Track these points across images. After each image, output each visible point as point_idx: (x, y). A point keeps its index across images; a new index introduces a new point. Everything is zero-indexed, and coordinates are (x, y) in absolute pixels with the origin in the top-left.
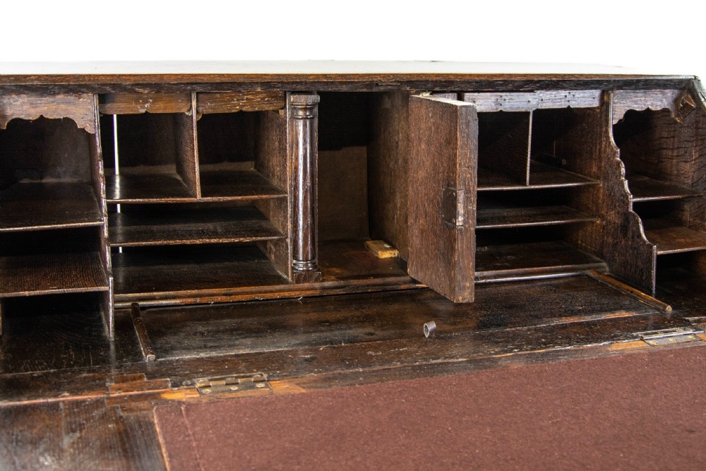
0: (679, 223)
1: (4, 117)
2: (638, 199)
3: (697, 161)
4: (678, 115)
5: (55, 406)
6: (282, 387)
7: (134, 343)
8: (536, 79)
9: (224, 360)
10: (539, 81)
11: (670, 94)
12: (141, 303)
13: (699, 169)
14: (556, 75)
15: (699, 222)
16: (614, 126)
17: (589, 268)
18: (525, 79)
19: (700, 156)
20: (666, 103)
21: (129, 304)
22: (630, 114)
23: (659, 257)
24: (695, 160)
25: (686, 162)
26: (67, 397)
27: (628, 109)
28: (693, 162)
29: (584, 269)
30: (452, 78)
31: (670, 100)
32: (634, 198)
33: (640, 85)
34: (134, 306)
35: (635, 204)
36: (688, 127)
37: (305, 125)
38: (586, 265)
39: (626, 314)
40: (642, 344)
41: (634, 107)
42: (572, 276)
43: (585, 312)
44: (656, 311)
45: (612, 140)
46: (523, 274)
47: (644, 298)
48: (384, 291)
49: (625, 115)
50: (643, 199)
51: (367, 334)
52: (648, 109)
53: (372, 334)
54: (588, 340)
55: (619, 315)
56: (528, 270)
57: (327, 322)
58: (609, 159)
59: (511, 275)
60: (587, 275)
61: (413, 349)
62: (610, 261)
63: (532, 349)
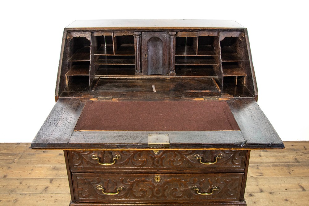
1: (72, 36)
3: (244, 52)
4: (241, 39)
5: (70, 99)
6: (115, 100)
7: (93, 88)
8: (197, 29)
9: (108, 93)
10: (198, 29)
11: (239, 33)
12: (101, 77)
13: (244, 54)
14: (203, 28)
16: (221, 41)
18: (194, 29)
21: (98, 77)
22: (226, 38)
23: (224, 77)
25: (242, 51)
26: (73, 97)
30: (174, 29)
31: (238, 34)
33: (229, 30)
34: (99, 78)
35: (222, 62)
37: (138, 39)
39: (208, 91)
40: (202, 99)
41: (227, 36)
42: (207, 79)
43: (199, 90)
44: (217, 91)
45: (220, 45)
46: (194, 77)
47: (217, 87)
48: (157, 79)
49: (225, 38)
50: (225, 61)
51: (142, 90)
52: (232, 37)
53: (143, 90)
54: (190, 97)
55: (206, 91)
56: (195, 76)
57: (137, 86)
58: (219, 50)
59: (190, 77)
60: (211, 79)
61: (148, 94)
62: (218, 76)
63: (175, 97)
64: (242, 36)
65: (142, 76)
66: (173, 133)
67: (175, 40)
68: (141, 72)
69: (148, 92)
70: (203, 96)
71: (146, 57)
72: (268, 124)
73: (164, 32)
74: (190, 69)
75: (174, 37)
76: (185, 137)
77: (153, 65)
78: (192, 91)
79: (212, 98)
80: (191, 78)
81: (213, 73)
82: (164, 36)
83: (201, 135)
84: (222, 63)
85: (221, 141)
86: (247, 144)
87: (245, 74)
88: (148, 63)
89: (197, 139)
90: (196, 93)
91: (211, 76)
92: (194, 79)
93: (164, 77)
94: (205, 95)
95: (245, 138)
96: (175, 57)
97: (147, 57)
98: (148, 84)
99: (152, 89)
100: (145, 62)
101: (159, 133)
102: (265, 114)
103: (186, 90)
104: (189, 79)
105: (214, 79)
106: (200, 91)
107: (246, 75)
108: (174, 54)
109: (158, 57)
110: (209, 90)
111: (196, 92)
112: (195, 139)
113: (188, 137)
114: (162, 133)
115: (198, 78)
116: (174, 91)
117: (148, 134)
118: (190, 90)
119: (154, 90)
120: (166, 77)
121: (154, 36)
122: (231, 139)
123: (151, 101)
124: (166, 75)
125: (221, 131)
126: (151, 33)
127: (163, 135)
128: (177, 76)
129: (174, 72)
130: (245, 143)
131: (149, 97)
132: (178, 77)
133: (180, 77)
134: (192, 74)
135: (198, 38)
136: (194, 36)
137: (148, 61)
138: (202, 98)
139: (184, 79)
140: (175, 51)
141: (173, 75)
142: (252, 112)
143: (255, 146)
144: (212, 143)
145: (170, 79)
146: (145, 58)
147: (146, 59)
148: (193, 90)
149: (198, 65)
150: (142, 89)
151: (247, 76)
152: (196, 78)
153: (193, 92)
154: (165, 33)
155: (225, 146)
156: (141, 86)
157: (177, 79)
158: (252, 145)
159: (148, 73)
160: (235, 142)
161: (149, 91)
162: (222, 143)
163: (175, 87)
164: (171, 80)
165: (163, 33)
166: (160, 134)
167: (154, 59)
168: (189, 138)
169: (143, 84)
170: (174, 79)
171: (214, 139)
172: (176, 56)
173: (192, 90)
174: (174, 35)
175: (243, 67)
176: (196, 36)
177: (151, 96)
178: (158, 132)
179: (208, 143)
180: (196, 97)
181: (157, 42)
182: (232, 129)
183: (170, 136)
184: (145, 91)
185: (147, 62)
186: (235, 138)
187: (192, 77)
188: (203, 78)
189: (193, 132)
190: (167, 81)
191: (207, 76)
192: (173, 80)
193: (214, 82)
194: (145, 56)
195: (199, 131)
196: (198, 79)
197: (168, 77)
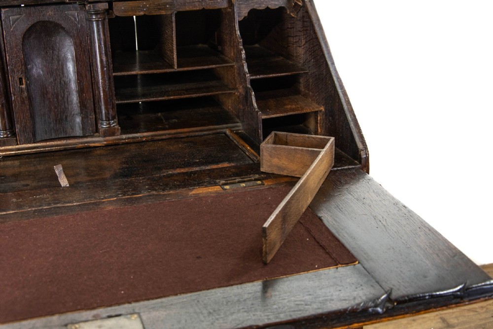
0: (297, 92)
2: (254, 77)
3: (305, 46)
4: (292, 12)
13: (306, 52)
15: (307, 91)
16: (239, 22)
17: (227, 128)
19: (306, 42)
20: (282, 3)
22: (253, 12)
24: (304, 45)
25: (300, 47)
27: (252, 8)
28: (303, 47)
29: (224, 128)
31: (285, 0)
32: (250, 76)
36: (299, 20)
38: (225, 126)
39: (226, 165)
40: (217, 188)
41: (256, 6)
42: (213, 134)
43: (198, 164)
44: (251, 162)
45: (238, 33)
46: (175, 134)
47: (248, 151)
48: (65, 150)
49: (249, 13)
50: (258, 77)
51: (24, 186)
52: (268, 8)
53: (27, 185)
54: (179, 187)
55: (220, 166)
56: (179, 130)
57: (4, 176)
58: (237, 47)
59: (165, 135)
60: (225, 133)
61: (47, 196)
62: (243, 122)
63: (133, 194)
64: (296, 4)
65: (17, 147)
66: (153, 308)
67: (107, 26)
68: (14, 134)
69: (45, 190)
70: (218, 181)
71: (24, 86)
72: (427, 230)
73: (71, 6)
74: (159, 114)
75: (104, 19)
76: (196, 313)
77: (50, 111)
78: (178, 171)
79: (244, 182)
80: (168, 137)
81: (225, 118)
82: (73, 16)
83: (246, 296)
84: (252, 81)
85: (315, 306)
86: (396, 300)
87: (317, 106)
88: (31, 105)
89: (239, 311)
90: (195, 173)
91: (223, 124)
92: (176, 139)
93: (86, 142)
94: (222, 177)
95: (383, 284)
96: (112, 80)
97: (28, 86)
98: (41, 167)
99: (55, 178)
100: (23, 102)
101: (105, 315)
102: (406, 205)
103: (160, 169)
104: (162, 140)
105: (232, 131)
106: (203, 168)
107: (322, 108)
108: (108, 70)
109: (60, 83)
110: (229, 161)
111: (191, 173)
112: (232, 314)
113: (205, 311)
114: (113, 314)
115: (187, 134)
116: (126, 176)
117: (66, 325)
118: (173, 168)
119: (64, 182)
120: (94, 142)
121: (42, 19)
122: (342, 295)
123: (57, 213)
124: (92, 136)
125: (303, 275)
126: (32, 8)
127: (122, 318)
128: (124, 136)
129: (114, 124)
130: (389, 299)
131: (49, 204)
132: (129, 138)
133: (133, 138)
134: (167, 126)
135: (174, 19)
136: (163, 12)
137: (30, 98)
138: (216, 184)
139: (147, 141)
140: (110, 61)
141: (113, 134)
142: (370, 206)
143: (420, 305)
144: (289, 318)
145: (106, 146)
146: (21, 90)
147: (26, 94)
148: (181, 168)
149: (182, 97)
150: (23, 183)
151: (326, 109)
152: (183, 135)
153: (183, 173)
154: (76, 10)
155: (332, 320)
156: (16, 176)
157: (127, 143)
158: (410, 304)
159: (34, 135)
160: (357, 301)
161: (45, 186)
162: (320, 311)
163: (124, 166)
164: (109, 148)
165: (69, 9)
166: (110, 317)
167: (50, 89)
168: (210, 313)
169: (23, 169)
170: (117, 144)
171: (292, 305)
172: (115, 77)
173: (177, 167)
174: (104, 13)
175: (309, 90)
176: (169, 13)
177: (57, 201)
178: (103, 312)
179: (278, 320)
180: (195, 185)
181: (53, 39)
182: (336, 263)
183: (144, 317)
184: (35, 188)
185: (27, 102)
186: (354, 287)
187: (169, 134)
188: (200, 133)
189: (218, 294)
190: (98, 152)
191: (212, 127)
192: (114, 148)
193: (237, 140)
194: (21, 83)
195: (235, 287)
196: (188, 137)
197: (97, 141)
